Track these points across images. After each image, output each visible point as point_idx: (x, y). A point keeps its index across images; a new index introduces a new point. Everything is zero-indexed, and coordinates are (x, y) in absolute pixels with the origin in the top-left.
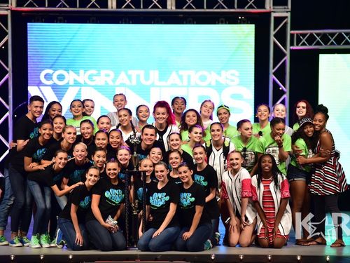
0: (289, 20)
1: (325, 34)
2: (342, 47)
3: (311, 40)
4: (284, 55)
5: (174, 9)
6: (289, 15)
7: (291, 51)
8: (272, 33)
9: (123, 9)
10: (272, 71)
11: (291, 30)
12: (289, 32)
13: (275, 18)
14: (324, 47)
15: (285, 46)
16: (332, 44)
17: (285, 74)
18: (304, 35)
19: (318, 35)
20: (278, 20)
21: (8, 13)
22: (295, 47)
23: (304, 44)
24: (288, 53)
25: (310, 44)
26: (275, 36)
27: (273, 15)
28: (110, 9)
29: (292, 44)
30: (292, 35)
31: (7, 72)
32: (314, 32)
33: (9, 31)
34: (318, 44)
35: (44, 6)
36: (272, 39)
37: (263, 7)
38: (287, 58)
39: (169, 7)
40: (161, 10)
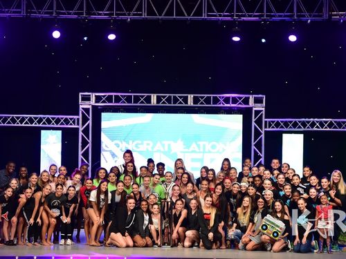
0: (264, 112)
1: (286, 122)
2: (296, 130)
3: (277, 125)
4: (261, 134)
5: (192, 104)
6: (263, 109)
7: (265, 131)
8: (254, 120)
9: (160, 105)
10: (253, 143)
11: (265, 118)
12: (264, 120)
13: (255, 111)
14: (285, 129)
15: (261, 128)
16: (291, 127)
17: (261, 145)
18: (273, 122)
19: (282, 122)
20: (257, 112)
21: (90, 107)
22: (267, 129)
23: (273, 127)
24: (263, 132)
25: (277, 128)
26: (255, 122)
27: (254, 109)
28: (152, 104)
29: (266, 127)
30: (266, 122)
31: (88, 143)
32: (279, 120)
33: (90, 118)
34: (282, 127)
35: (112, 102)
36: (254, 124)
37: (248, 104)
38: (263, 136)
39: (189, 103)
40: (184, 105)
